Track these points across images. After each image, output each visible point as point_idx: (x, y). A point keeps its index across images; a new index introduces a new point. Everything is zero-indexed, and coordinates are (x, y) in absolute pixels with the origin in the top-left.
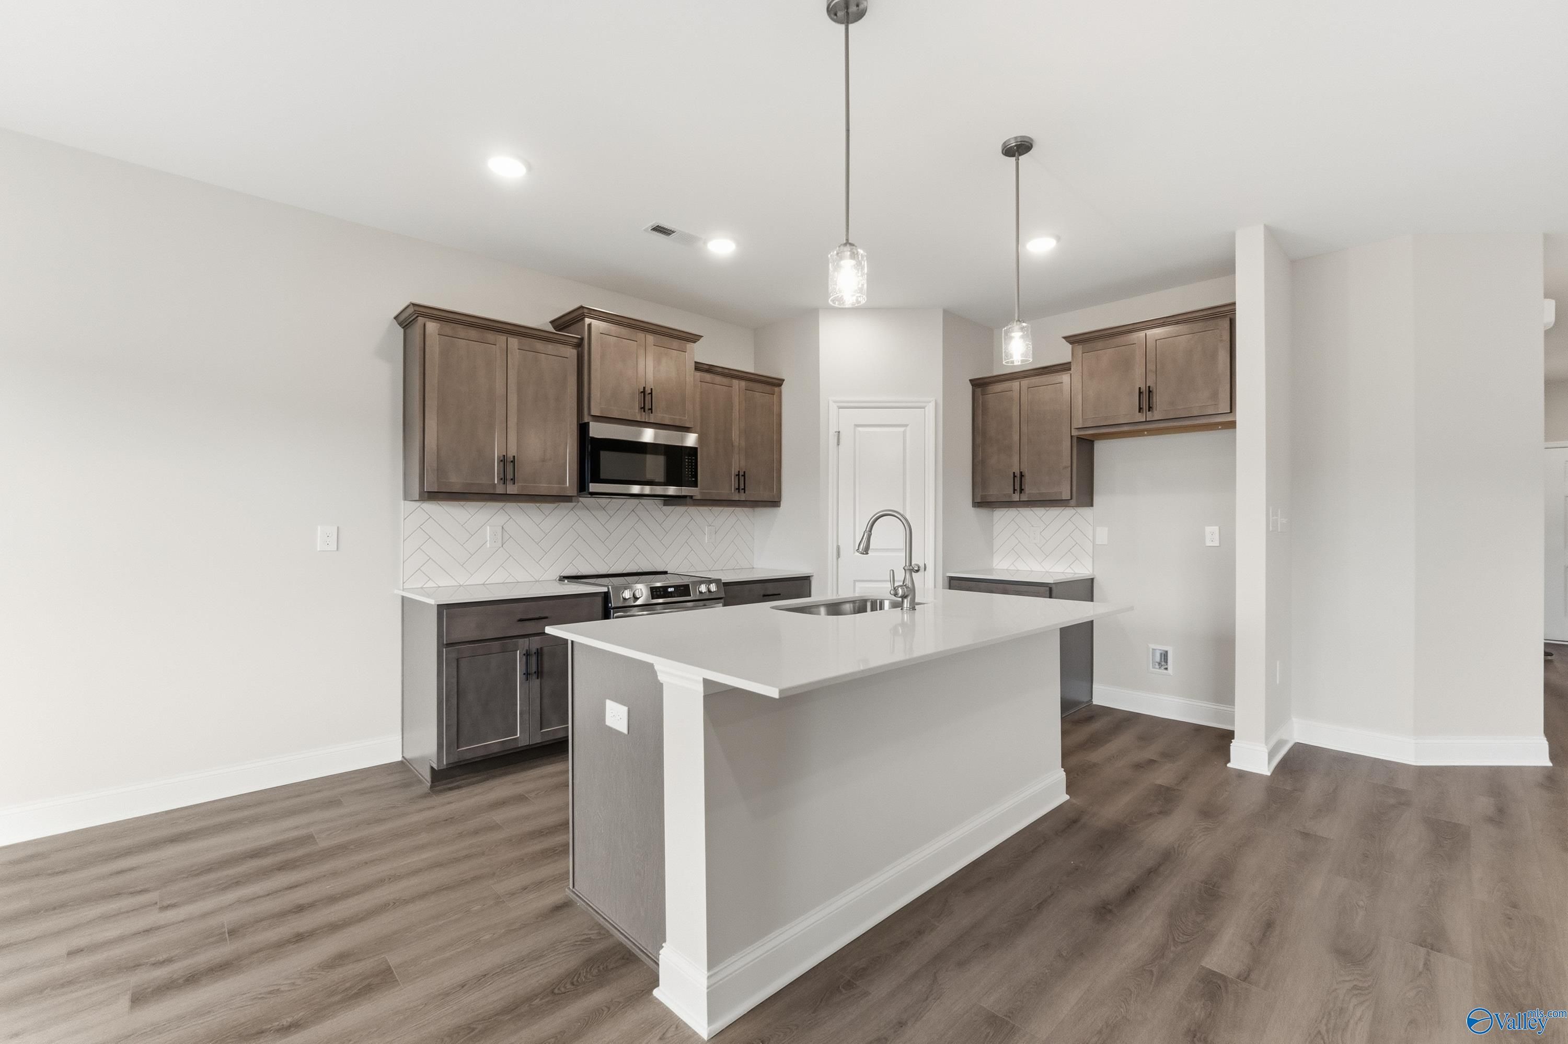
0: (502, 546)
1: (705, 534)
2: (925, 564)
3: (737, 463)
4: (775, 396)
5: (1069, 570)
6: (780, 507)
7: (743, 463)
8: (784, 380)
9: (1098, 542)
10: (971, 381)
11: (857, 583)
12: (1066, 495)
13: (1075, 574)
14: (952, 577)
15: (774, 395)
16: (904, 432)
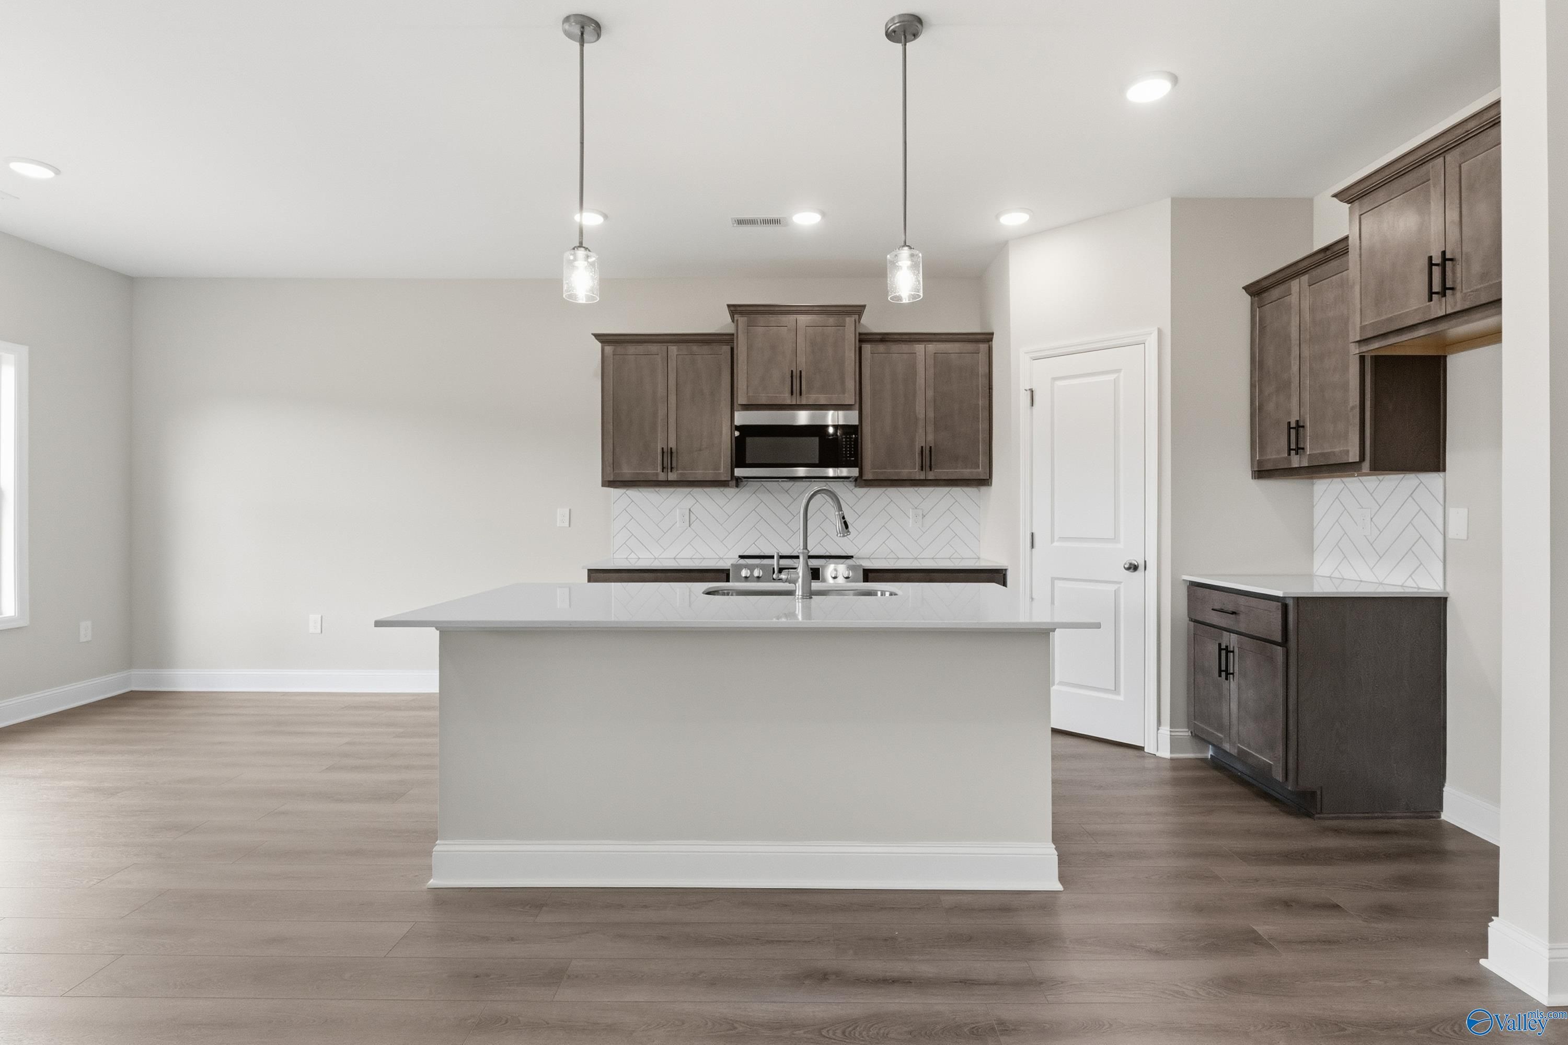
0: (690, 526)
1: (909, 518)
2: (1145, 562)
3: (924, 437)
4: (980, 355)
5: (1410, 583)
6: (991, 485)
7: (930, 437)
8: (993, 334)
9: (1451, 534)
10: (1246, 288)
11: (1056, 581)
12: (1354, 457)
13: (1419, 588)
14: (1192, 582)
15: (979, 353)
16: (1116, 382)
